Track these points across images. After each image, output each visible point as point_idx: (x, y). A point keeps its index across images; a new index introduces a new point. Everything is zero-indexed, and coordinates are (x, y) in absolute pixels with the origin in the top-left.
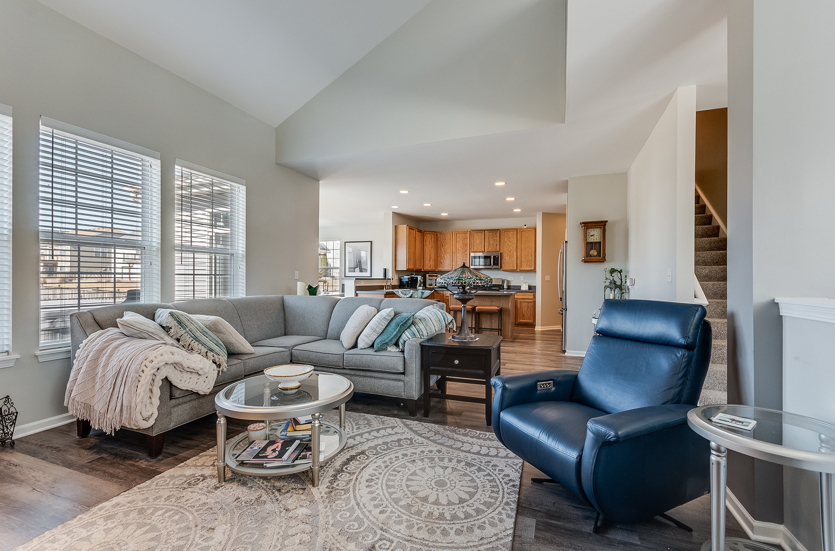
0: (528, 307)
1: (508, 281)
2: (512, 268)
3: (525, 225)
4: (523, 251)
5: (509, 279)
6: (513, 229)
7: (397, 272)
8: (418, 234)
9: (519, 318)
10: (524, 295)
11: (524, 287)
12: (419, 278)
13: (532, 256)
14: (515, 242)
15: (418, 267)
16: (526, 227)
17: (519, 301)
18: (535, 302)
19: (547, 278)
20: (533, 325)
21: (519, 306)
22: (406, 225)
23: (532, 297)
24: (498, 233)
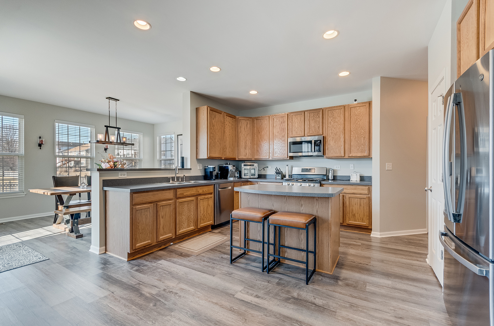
0: (360, 205)
1: (334, 171)
2: (338, 155)
3: (356, 100)
4: (352, 133)
5: (335, 168)
6: (340, 106)
7: (199, 160)
8: (228, 119)
9: (347, 219)
10: (355, 189)
11: (355, 179)
12: (230, 167)
13: (364, 138)
14: (342, 122)
15: (229, 155)
16: (356, 102)
17: (347, 196)
18: (370, 199)
19: (389, 166)
20: (368, 229)
21: (348, 203)
22: (206, 107)
23: (366, 192)
24: (321, 113)
